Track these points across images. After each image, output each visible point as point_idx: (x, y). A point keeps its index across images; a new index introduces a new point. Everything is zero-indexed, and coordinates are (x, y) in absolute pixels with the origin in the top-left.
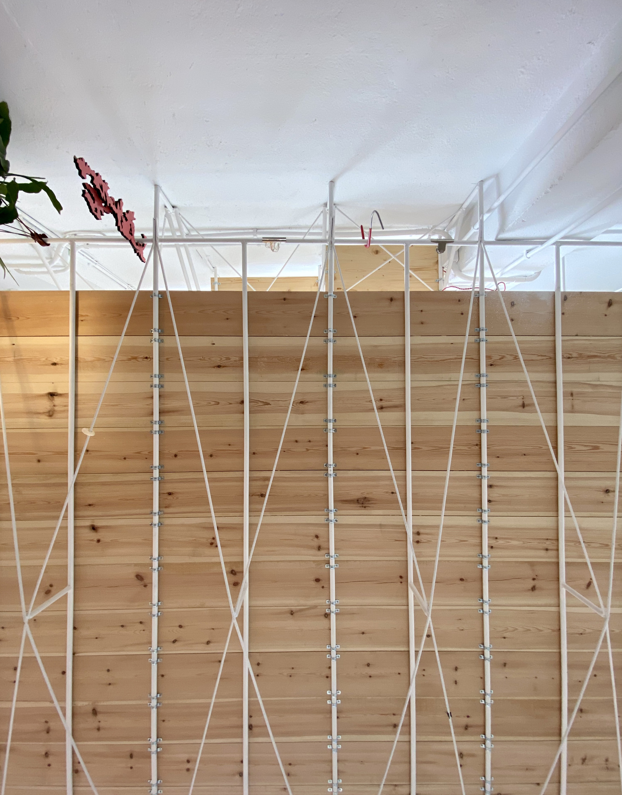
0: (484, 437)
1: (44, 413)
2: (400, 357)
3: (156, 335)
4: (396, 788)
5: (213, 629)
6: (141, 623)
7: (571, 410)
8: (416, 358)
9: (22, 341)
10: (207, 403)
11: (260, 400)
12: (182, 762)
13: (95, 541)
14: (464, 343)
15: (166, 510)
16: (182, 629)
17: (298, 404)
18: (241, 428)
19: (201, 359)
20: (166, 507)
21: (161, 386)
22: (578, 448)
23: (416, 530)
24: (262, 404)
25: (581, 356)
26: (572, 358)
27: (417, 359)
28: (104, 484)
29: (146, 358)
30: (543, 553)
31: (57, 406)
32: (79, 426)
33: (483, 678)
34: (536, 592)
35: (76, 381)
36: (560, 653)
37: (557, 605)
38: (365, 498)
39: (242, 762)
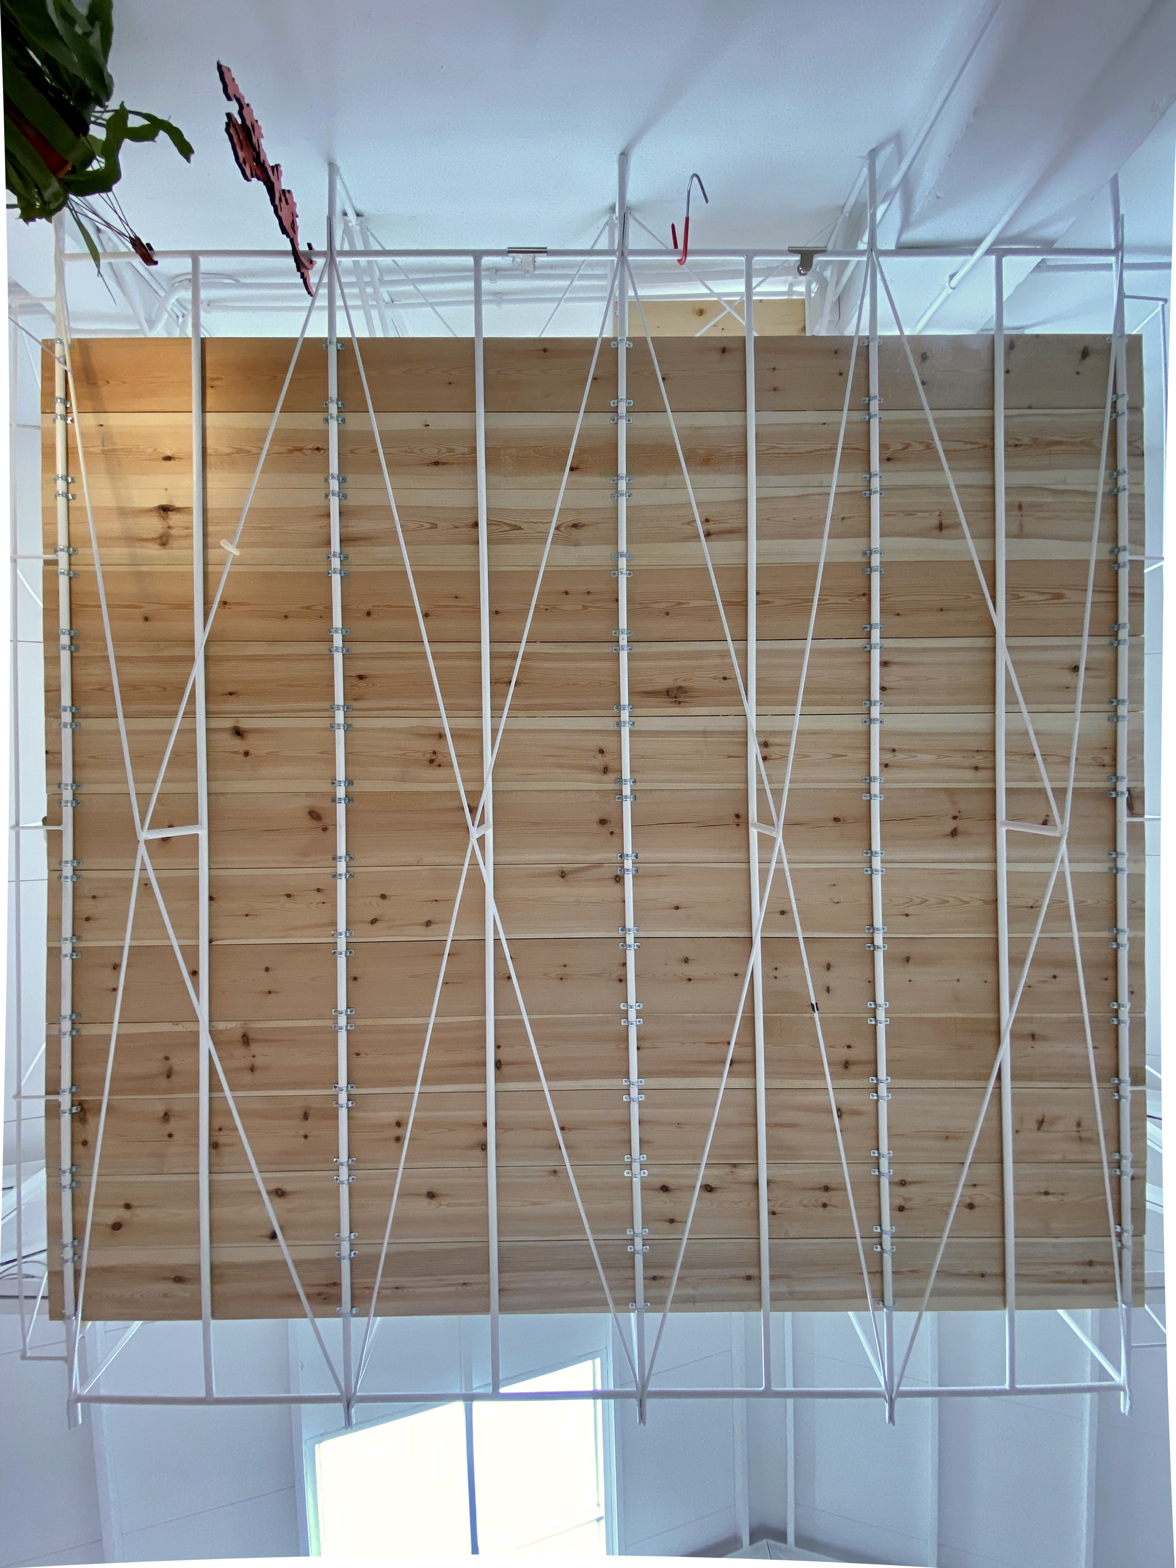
0: (876, 578)
1: (153, 540)
2: (739, 446)
3: (333, 409)
4: (735, 1170)
5: (436, 901)
6: (319, 890)
7: (1016, 534)
8: (766, 448)
9: (115, 421)
10: (417, 526)
11: (505, 521)
12: (389, 1125)
13: (241, 754)
14: (840, 423)
15: (357, 705)
16: (385, 902)
17: (568, 530)
18: (474, 569)
19: (406, 452)
20: (355, 699)
21: (343, 496)
22: (1030, 597)
23: (763, 739)
24: (507, 528)
25: (1036, 443)
26: (1021, 445)
27: (767, 450)
28: (252, 659)
29: (318, 449)
30: (970, 774)
31: (173, 528)
32: (210, 562)
33: (872, 982)
34: (959, 839)
35: (204, 488)
36: (996, 940)
37: (994, 861)
38: (680, 687)
39: (485, 1124)
